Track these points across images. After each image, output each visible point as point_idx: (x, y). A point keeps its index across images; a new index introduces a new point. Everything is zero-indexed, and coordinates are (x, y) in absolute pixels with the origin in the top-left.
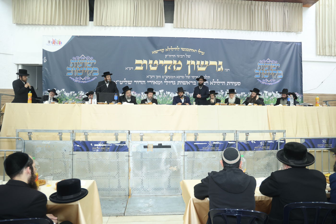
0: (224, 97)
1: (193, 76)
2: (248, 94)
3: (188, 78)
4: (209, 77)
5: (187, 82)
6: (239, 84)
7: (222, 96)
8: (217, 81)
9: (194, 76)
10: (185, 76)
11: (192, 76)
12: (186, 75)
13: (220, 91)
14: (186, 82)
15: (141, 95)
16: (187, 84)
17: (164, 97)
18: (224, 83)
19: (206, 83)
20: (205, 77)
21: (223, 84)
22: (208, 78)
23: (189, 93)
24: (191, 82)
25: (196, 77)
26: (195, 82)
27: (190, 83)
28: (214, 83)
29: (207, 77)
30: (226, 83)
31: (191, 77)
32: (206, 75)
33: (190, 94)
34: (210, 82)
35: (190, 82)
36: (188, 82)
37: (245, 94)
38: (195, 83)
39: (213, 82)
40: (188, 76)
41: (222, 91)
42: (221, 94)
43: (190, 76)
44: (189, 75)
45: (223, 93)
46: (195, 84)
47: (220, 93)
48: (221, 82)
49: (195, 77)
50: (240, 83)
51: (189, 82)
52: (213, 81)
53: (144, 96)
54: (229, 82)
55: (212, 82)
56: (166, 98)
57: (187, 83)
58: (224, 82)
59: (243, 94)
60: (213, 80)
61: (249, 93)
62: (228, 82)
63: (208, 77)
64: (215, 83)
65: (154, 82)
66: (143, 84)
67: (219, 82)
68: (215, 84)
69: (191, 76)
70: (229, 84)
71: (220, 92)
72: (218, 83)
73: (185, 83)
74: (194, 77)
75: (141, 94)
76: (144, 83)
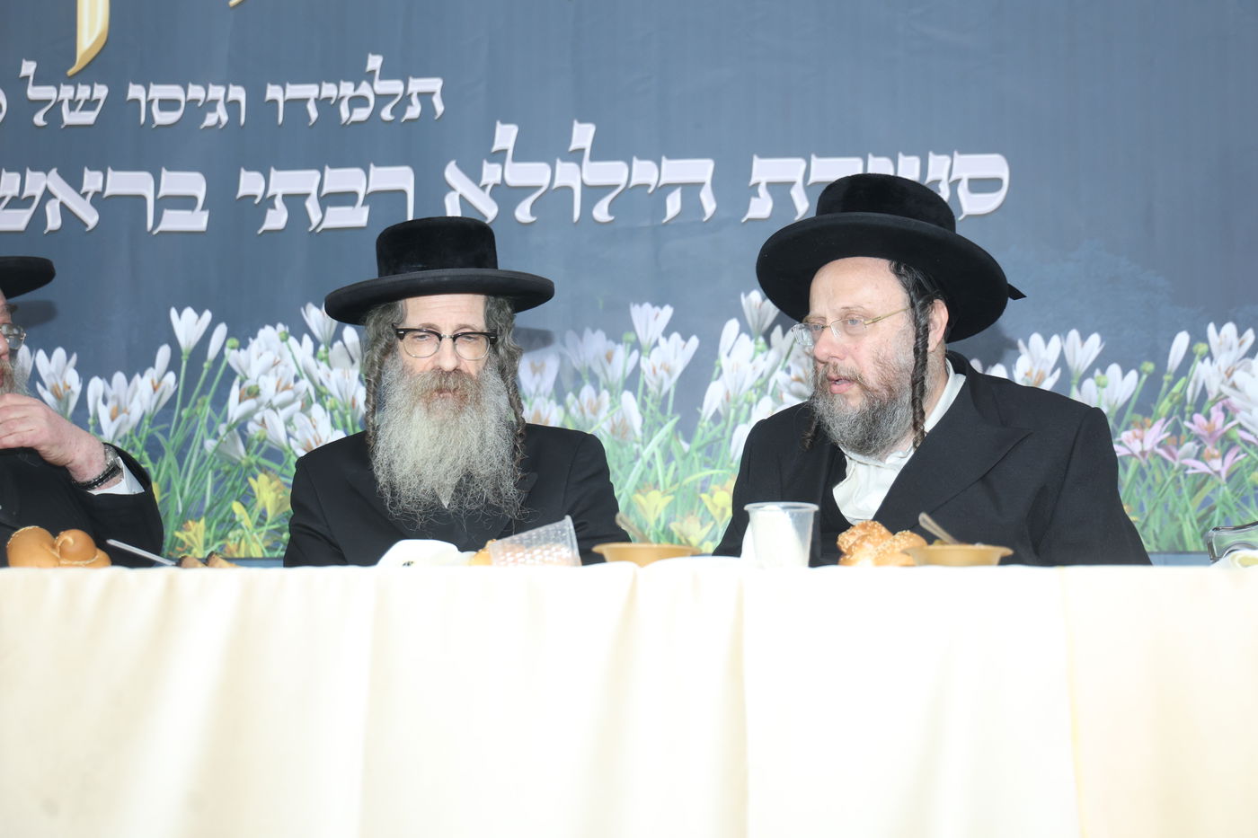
0: (686, 429)
1: (160, 91)
2: (1160, 357)
3: (70, 118)
4: (434, 85)
5: (54, 181)
6: (979, 185)
7: (656, 409)
8: (577, 156)
9: (173, 91)
10: (15, 87)
11: (135, 91)
12: (28, 68)
13: (619, 329)
14: (37, 182)
16: (54, 221)
18: (691, 190)
19: (373, 198)
20: (364, 89)
21: (674, 204)
22: (414, 111)
23: (73, 378)
24: (124, 182)
25: (217, 92)
26: (192, 183)
27: (98, 200)
28: (506, 195)
29: (395, 86)
30: (734, 185)
31: (119, 106)
32: (375, 62)
33: (97, 385)
34: (452, 173)
35: (92, 181)
36: (63, 192)
37: (1101, 363)
38: (187, 202)
39: (491, 174)
40: (67, 92)
41: (650, 319)
42: (632, 381)
43: (101, 92)
44: (93, 72)
45: (676, 354)
46: (197, 221)
47: (620, 352)
48: (645, 172)
49: (196, 92)
50: (995, 165)
51: (76, 183)
52: (499, 157)
54: (788, 169)
55: (475, 176)
57: (48, 195)
58: (700, 170)
59: (1062, 361)
60: (506, 136)
61: (1182, 341)
62: (765, 170)
63: (417, 85)
64: (527, 190)
67: (612, 173)
68: (523, 213)
69: (117, 93)
70: (780, 190)
71: (616, 337)
72: (593, 193)
73: (18, 202)
74: (168, 105)
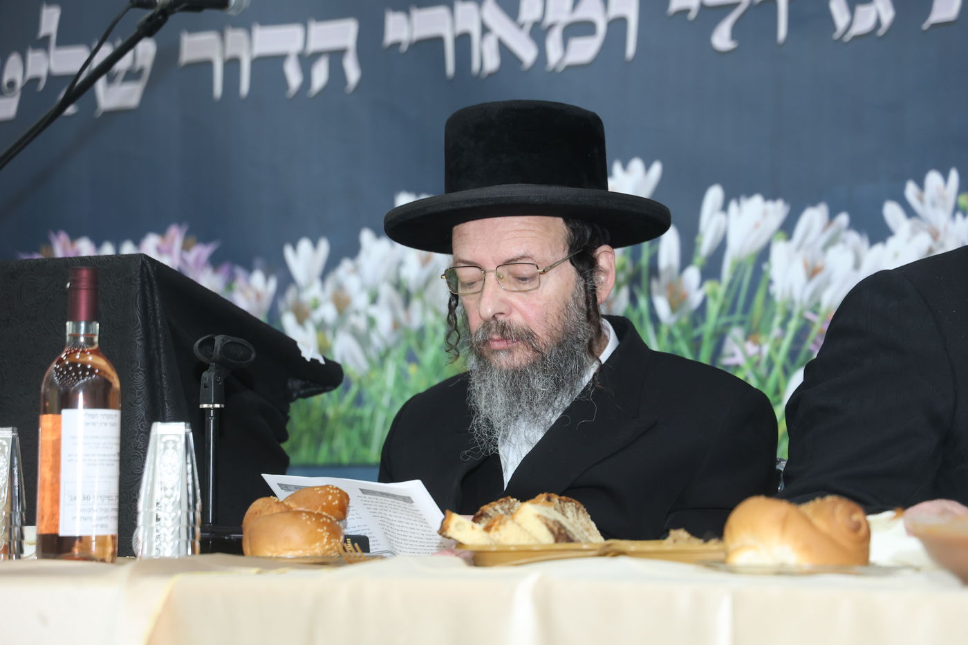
15: (281, 290)
17: (655, 319)
53: (328, 312)
56: (708, 328)
65: (485, 30)
66: (320, 75)
75: (286, 280)
76: (336, 56)
